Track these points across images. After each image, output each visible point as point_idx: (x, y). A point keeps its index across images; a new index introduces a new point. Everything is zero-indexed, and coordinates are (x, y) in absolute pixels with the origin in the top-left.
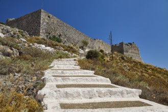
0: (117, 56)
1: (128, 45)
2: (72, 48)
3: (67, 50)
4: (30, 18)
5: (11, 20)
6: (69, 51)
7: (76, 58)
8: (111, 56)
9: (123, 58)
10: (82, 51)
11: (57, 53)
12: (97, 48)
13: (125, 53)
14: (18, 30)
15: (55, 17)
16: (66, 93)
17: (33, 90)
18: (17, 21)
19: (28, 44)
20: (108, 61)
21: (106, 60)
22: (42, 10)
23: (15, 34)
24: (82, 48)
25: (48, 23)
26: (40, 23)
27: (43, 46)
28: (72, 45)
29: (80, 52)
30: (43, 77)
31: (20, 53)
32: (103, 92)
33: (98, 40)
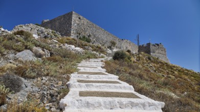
0: (144, 56)
1: (155, 46)
2: (100, 48)
3: (95, 50)
4: (62, 19)
5: (46, 21)
6: (97, 51)
7: (103, 59)
8: (138, 56)
9: (149, 59)
10: (109, 51)
11: (86, 54)
12: (125, 48)
13: (151, 54)
14: (51, 31)
15: (85, 19)
16: (88, 103)
17: (57, 96)
18: (51, 22)
19: (59, 45)
20: (134, 62)
21: (132, 61)
22: (74, 12)
23: (48, 34)
24: (110, 48)
25: (78, 24)
26: (71, 24)
27: (73, 47)
28: (100, 45)
29: (108, 52)
30: (68, 82)
31: (51, 54)
32: (124, 103)
33: (126, 40)
